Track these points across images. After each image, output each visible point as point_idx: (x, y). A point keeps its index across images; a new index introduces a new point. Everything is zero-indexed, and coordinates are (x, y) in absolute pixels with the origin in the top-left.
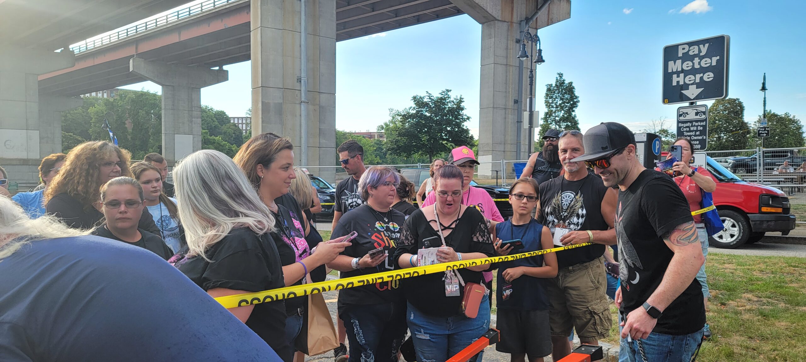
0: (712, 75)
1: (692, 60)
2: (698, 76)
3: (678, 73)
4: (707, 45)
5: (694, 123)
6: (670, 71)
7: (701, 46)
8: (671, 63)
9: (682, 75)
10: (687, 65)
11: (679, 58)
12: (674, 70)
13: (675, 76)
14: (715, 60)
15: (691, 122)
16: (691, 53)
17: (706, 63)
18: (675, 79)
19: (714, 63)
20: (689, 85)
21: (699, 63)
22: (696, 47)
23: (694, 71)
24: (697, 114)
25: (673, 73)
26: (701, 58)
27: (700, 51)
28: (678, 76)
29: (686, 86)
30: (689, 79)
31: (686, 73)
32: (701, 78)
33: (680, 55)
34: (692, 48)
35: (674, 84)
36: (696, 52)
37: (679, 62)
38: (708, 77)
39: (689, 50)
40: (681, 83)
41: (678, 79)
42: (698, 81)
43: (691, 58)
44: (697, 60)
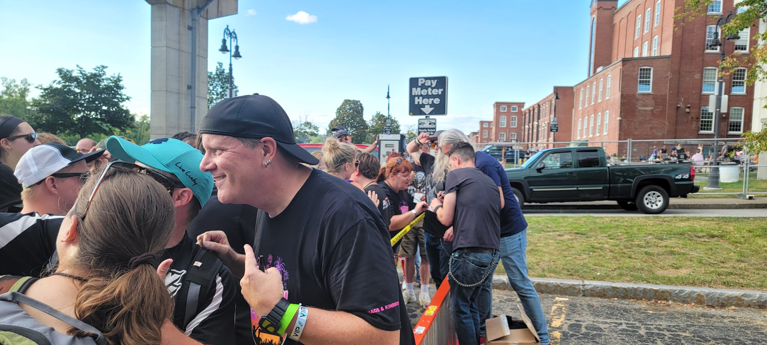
0: (438, 100)
1: (427, 89)
2: (431, 100)
3: (418, 96)
4: (436, 81)
5: (428, 130)
6: (413, 94)
7: (432, 81)
8: (414, 89)
9: (421, 98)
10: (424, 92)
11: (419, 87)
12: (416, 94)
13: (416, 98)
14: (440, 91)
15: (427, 129)
16: (426, 84)
17: (435, 92)
18: (417, 100)
19: (440, 93)
20: (425, 105)
21: (431, 92)
22: (429, 81)
23: (428, 96)
24: (430, 124)
25: (415, 96)
26: (433, 88)
27: (432, 84)
28: (419, 98)
29: (423, 106)
30: (425, 101)
31: (424, 97)
32: (433, 101)
33: (420, 85)
34: (427, 81)
35: (416, 103)
36: (430, 84)
37: (419, 89)
38: (437, 101)
39: (425, 83)
40: (421, 103)
41: (419, 100)
42: (430, 103)
43: (427, 88)
44: (430, 89)
